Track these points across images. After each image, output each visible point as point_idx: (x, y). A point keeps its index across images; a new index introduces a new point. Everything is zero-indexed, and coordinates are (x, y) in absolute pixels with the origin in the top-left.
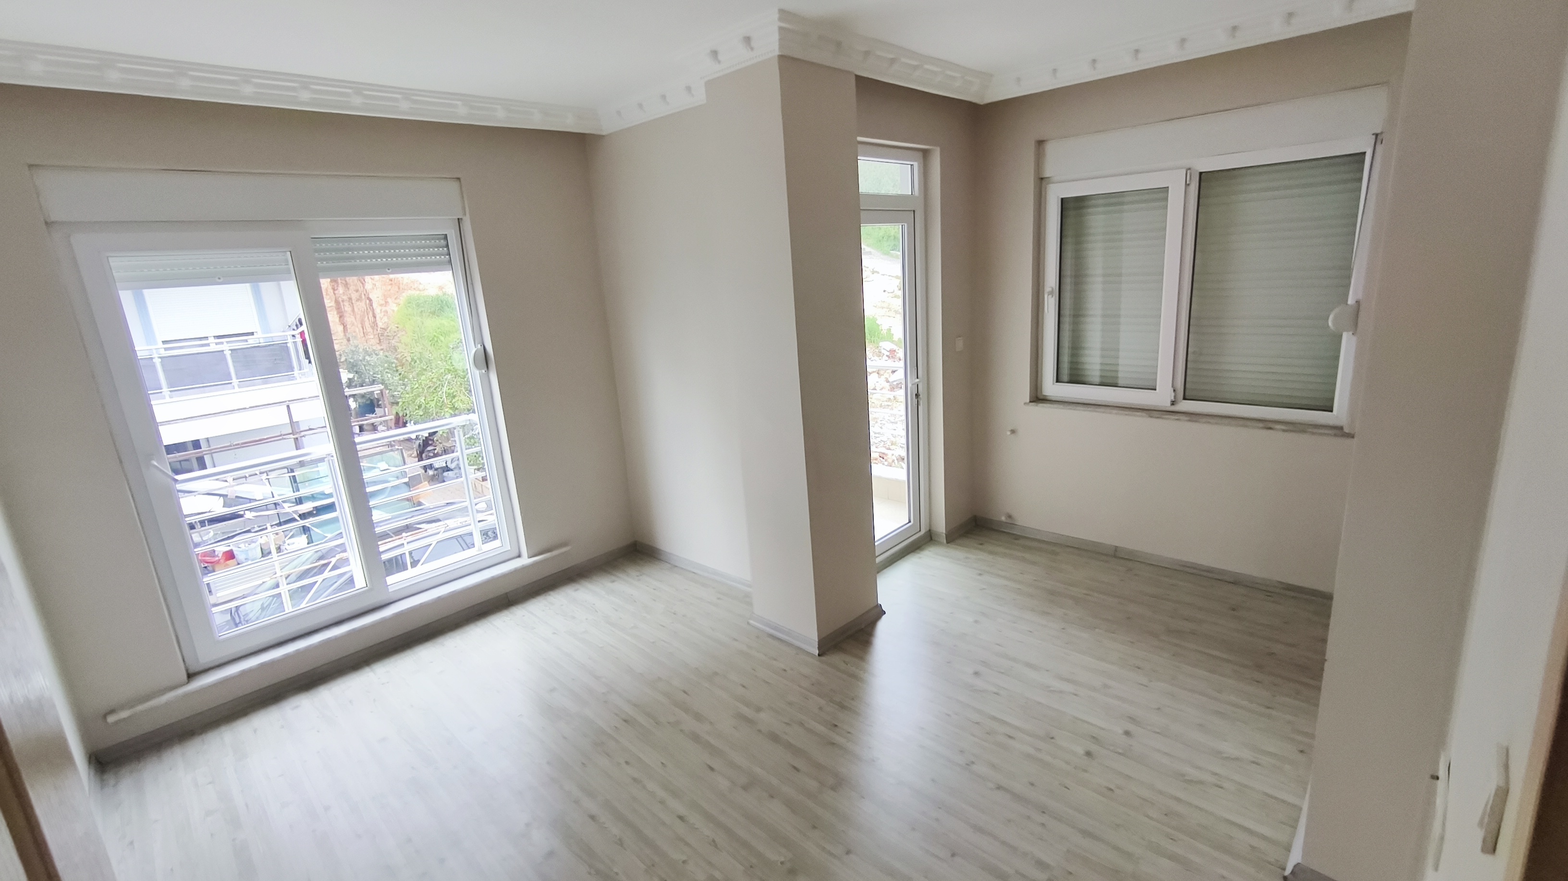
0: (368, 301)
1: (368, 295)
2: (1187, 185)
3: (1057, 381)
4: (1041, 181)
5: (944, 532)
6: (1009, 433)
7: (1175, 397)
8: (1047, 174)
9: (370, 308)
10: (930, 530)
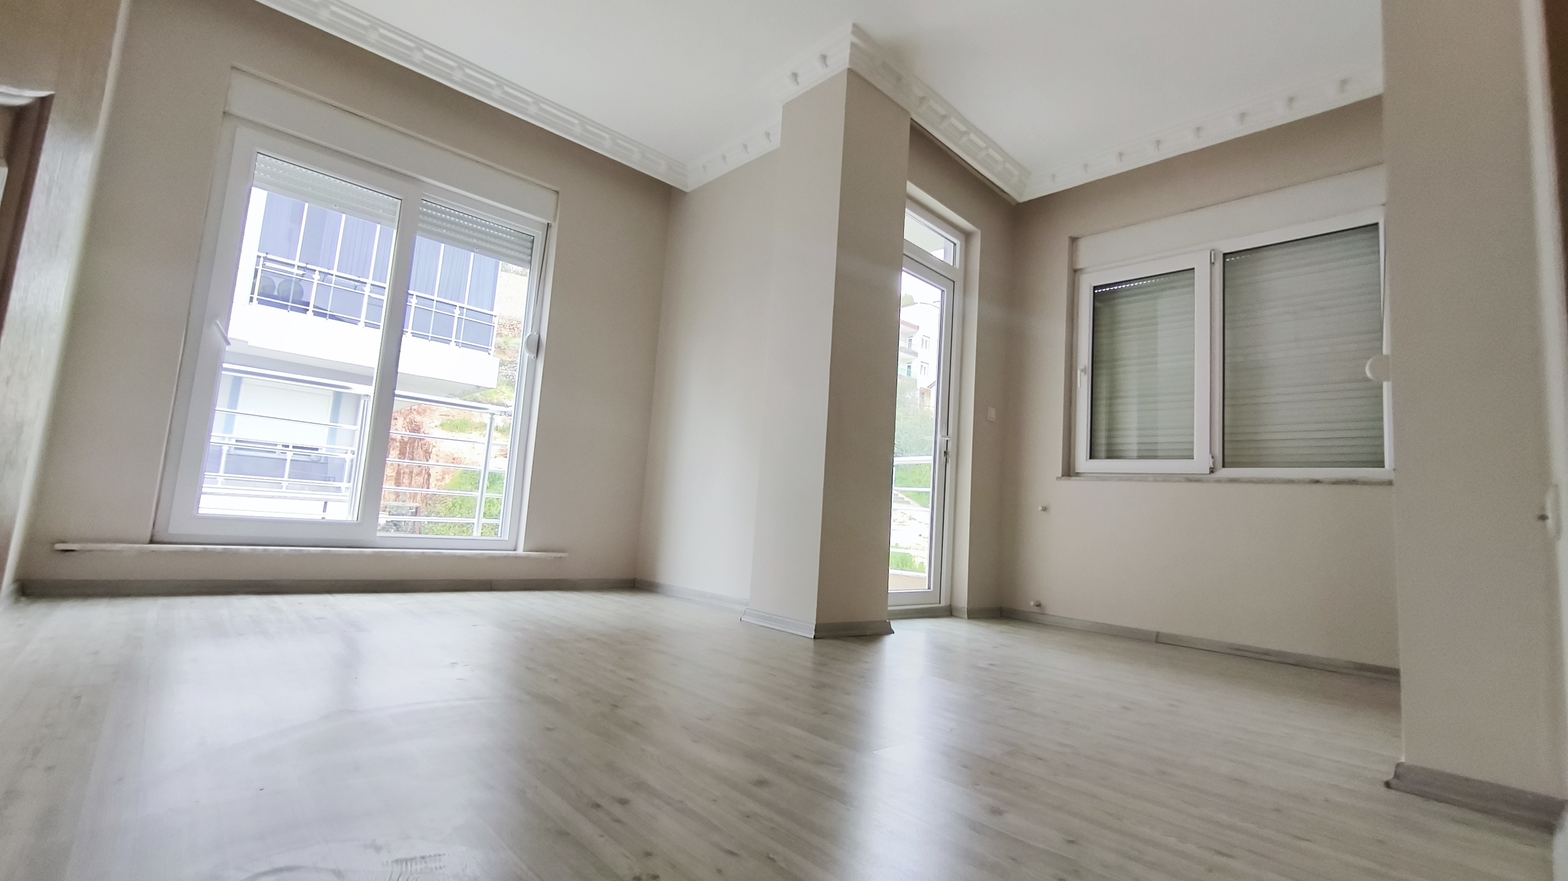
0: (426, 476)
1: (429, 469)
2: (1212, 264)
3: (1091, 458)
4: (1075, 272)
5: (966, 606)
6: (1040, 508)
7: (1214, 463)
8: (1079, 266)
9: (426, 482)
10: (950, 605)
